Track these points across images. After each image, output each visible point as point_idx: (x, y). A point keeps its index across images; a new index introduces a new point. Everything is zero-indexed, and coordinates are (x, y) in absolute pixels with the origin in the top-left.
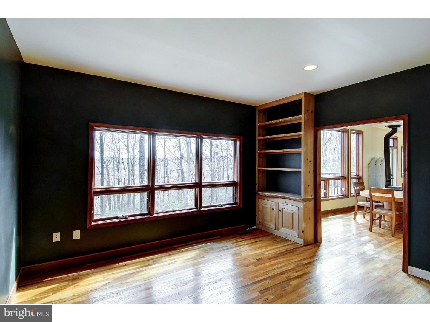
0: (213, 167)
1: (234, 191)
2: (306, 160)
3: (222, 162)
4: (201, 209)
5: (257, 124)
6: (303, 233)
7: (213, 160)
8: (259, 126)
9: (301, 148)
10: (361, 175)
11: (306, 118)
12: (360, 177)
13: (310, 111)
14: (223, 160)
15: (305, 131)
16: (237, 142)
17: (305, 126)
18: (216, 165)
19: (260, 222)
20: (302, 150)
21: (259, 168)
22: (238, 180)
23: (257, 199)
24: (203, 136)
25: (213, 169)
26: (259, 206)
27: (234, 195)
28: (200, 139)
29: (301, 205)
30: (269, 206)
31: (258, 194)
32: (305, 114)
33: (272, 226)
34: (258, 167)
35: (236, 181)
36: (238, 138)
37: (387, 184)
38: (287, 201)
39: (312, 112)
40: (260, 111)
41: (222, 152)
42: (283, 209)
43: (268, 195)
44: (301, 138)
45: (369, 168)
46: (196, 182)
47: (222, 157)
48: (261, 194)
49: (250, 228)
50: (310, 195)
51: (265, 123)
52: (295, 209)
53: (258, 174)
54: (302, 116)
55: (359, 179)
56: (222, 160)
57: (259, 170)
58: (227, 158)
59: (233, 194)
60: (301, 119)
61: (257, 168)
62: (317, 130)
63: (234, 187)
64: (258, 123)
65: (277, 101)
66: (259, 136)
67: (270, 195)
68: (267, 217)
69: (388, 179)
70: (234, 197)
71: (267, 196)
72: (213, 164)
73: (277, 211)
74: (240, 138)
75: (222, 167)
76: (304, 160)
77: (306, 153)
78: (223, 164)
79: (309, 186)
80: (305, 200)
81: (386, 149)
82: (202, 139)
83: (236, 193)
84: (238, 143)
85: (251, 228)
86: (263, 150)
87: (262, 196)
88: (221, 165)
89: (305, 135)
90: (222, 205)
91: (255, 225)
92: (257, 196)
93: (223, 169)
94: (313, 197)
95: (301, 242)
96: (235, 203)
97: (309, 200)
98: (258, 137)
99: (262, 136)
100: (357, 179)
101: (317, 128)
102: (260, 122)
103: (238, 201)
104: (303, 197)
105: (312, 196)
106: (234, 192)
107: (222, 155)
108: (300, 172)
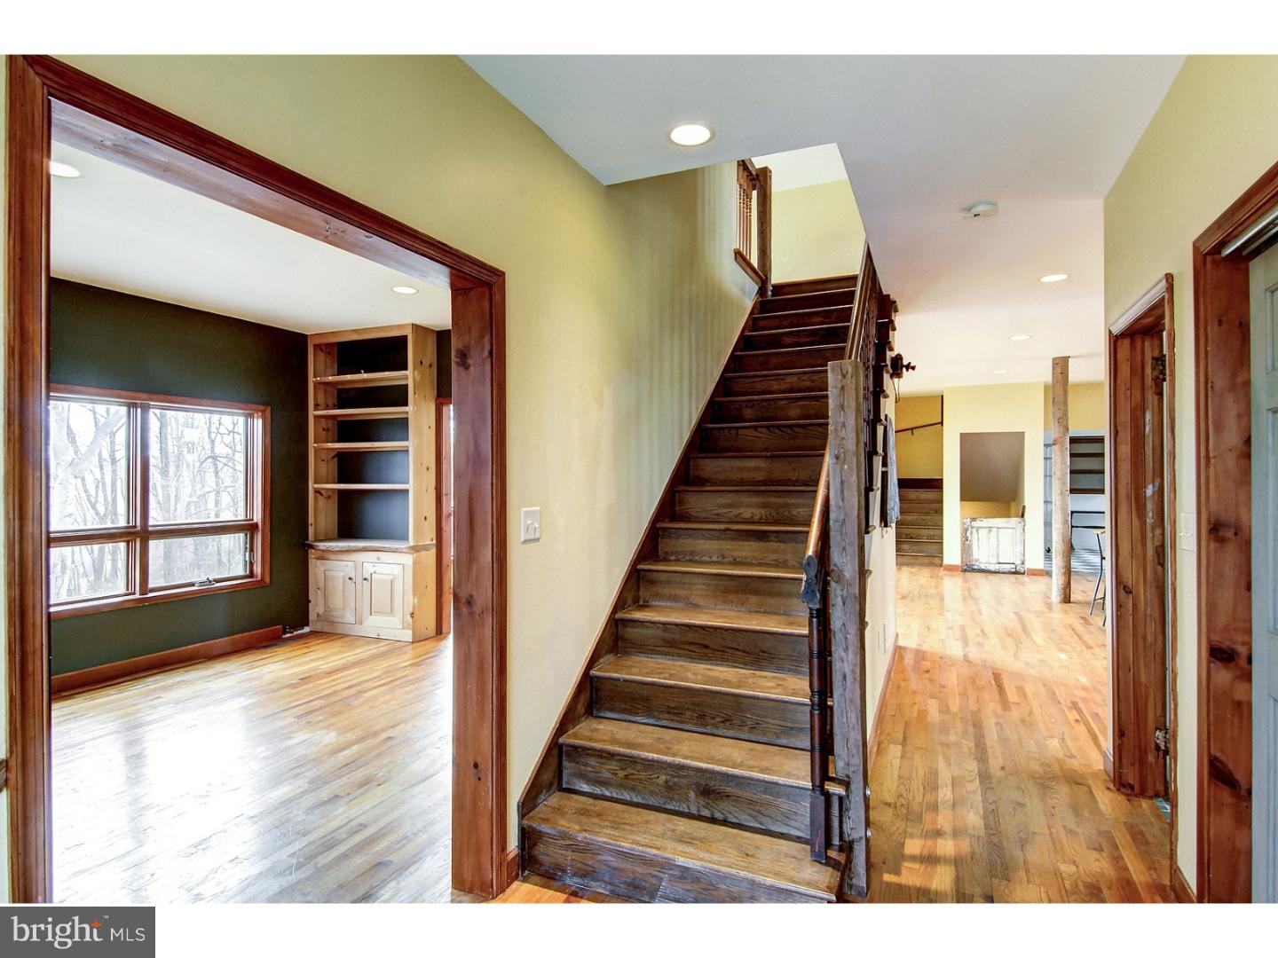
0: (172, 496)
1: (246, 544)
2: (419, 463)
3: (213, 479)
4: (147, 594)
5: (311, 380)
6: (412, 617)
7: (172, 469)
8: (316, 384)
9: (407, 440)
11: (418, 378)
13: (426, 363)
14: (217, 473)
15: (415, 404)
16: (255, 420)
17: (415, 394)
18: (187, 489)
19: (318, 615)
20: (410, 444)
21: (316, 486)
22: (258, 517)
23: (312, 562)
24: (152, 403)
25: (172, 502)
26: (316, 575)
27: (247, 554)
28: (139, 410)
29: (408, 559)
30: (342, 574)
31: (314, 549)
32: (415, 369)
33: (350, 618)
34: (315, 483)
35: (252, 520)
36: (257, 411)
38: (380, 554)
39: (430, 366)
40: (317, 347)
41: (213, 442)
42: (373, 575)
43: (337, 546)
44: (407, 418)
46: (129, 523)
47: (210, 460)
48: (321, 548)
49: (291, 633)
50: (429, 537)
51: (330, 378)
52: (397, 570)
53: (316, 498)
54: (409, 373)
56: (212, 470)
57: (317, 492)
58: (230, 464)
59: (246, 552)
60: (406, 378)
61: (312, 486)
62: (442, 404)
63: (246, 535)
64: (314, 377)
65: (355, 331)
66: (317, 406)
67: (343, 547)
68: (337, 601)
70: (247, 559)
71: (337, 549)
72: (173, 484)
73: (359, 580)
74: (263, 412)
75: (212, 495)
76: (415, 463)
77: (419, 450)
78: (217, 484)
79: (425, 518)
80: (415, 549)
82: (145, 409)
83: (252, 550)
84: (258, 424)
85: (295, 633)
86: (328, 442)
87: (323, 551)
88: (207, 489)
89: (416, 413)
90: (210, 582)
91: (308, 625)
92: (312, 554)
93: (217, 502)
94: (434, 542)
95: (407, 635)
96: (252, 575)
97: (426, 548)
98: (315, 410)
99: (325, 409)
101: (442, 400)
102: (319, 373)
103: (258, 570)
104: (411, 542)
105: (432, 540)
106: (246, 548)
107: (213, 451)
108: (407, 491)
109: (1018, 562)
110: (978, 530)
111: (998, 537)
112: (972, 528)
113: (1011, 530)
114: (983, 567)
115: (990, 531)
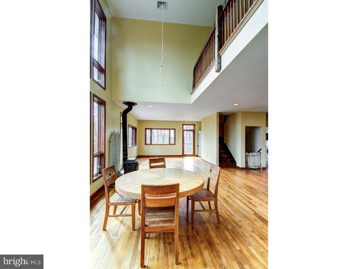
10: (103, 152)
12: (102, 154)
37: (124, 158)
45: (111, 143)
55: (100, 156)
69: (125, 153)
81: (124, 124)
100: (98, 157)
109: (259, 166)
110: (249, 156)
111: (255, 158)
112: (248, 155)
113: (257, 156)
114: (251, 168)
115: (253, 156)
